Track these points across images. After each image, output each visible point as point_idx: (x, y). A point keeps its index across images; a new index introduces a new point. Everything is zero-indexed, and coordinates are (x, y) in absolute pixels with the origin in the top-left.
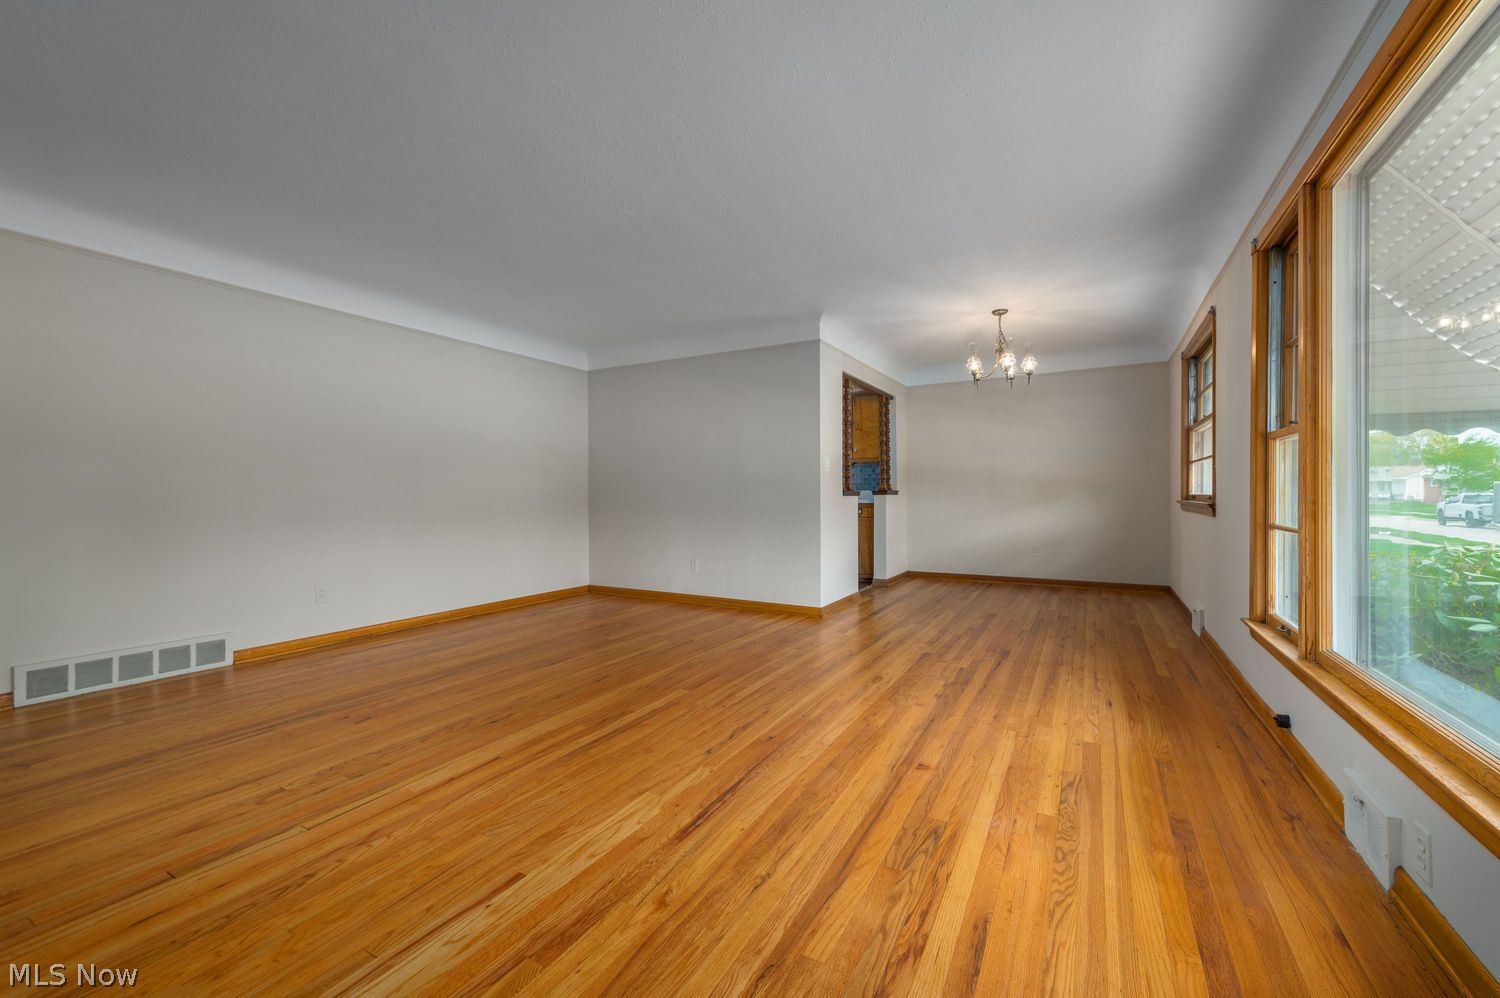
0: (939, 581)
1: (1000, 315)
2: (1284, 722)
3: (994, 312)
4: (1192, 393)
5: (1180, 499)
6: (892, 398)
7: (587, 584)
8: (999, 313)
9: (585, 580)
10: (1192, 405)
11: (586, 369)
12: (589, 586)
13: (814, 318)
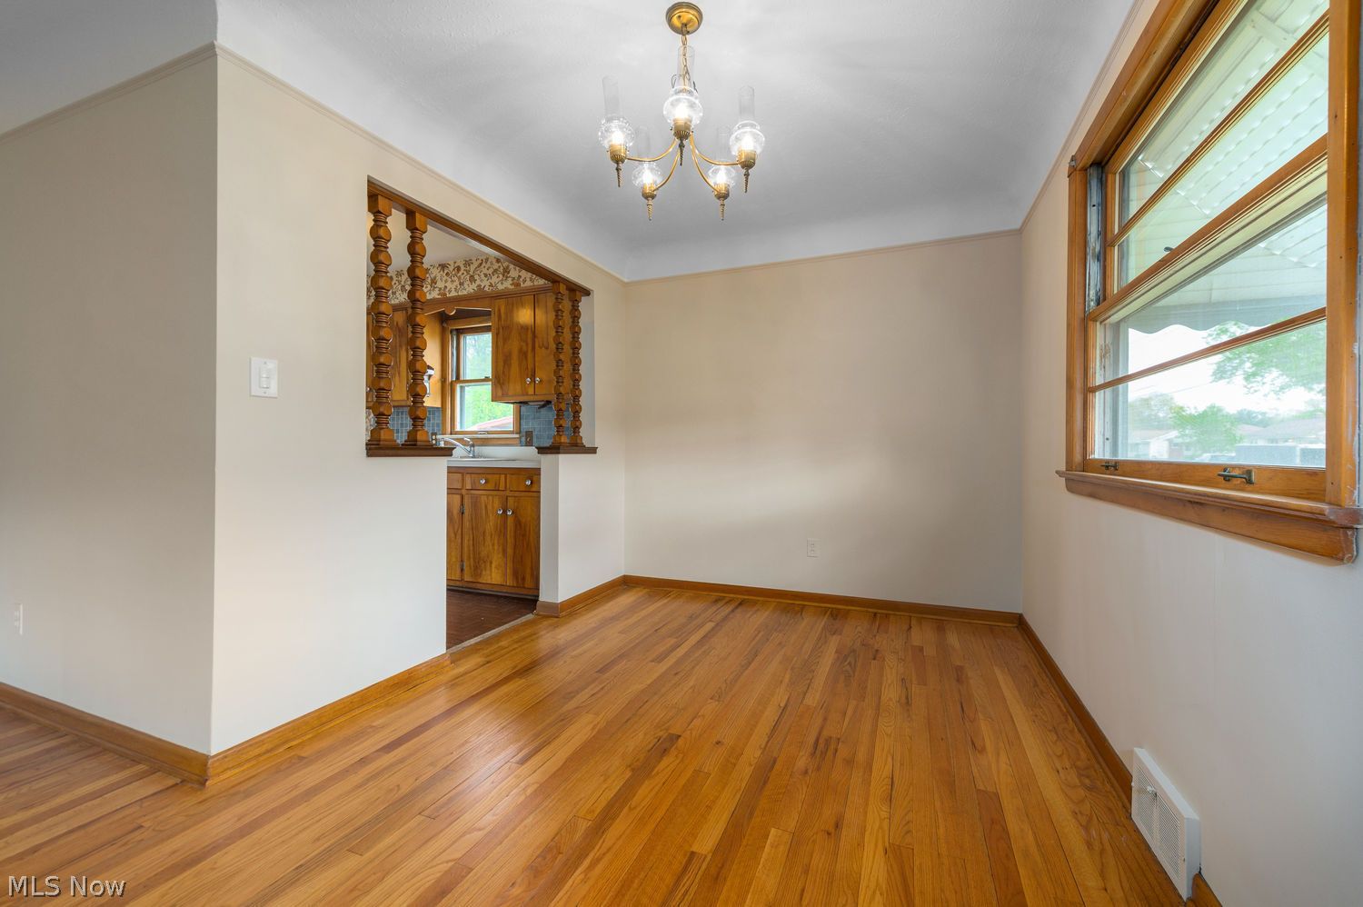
0: (666, 594)
1: (685, 27)
4: (1094, 243)
5: (1064, 468)
6: (587, 293)
10: (1094, 268)
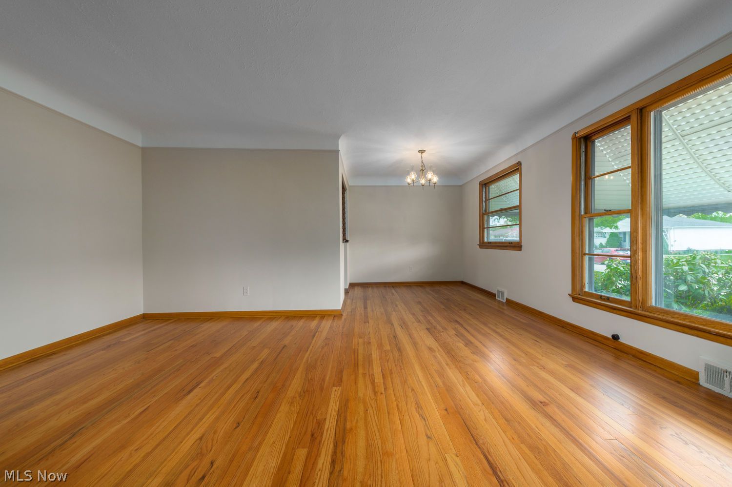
1: (422, 153)
2: (616, 337)
3: (419, 151)
4: (484, 199)
5: (478, 243)
7: (142, 313)
8: (421, 152)
9: (139, 310)
10: (484, 204)
11: (140, 145)
12: (143, 314)
13: (338, 137)
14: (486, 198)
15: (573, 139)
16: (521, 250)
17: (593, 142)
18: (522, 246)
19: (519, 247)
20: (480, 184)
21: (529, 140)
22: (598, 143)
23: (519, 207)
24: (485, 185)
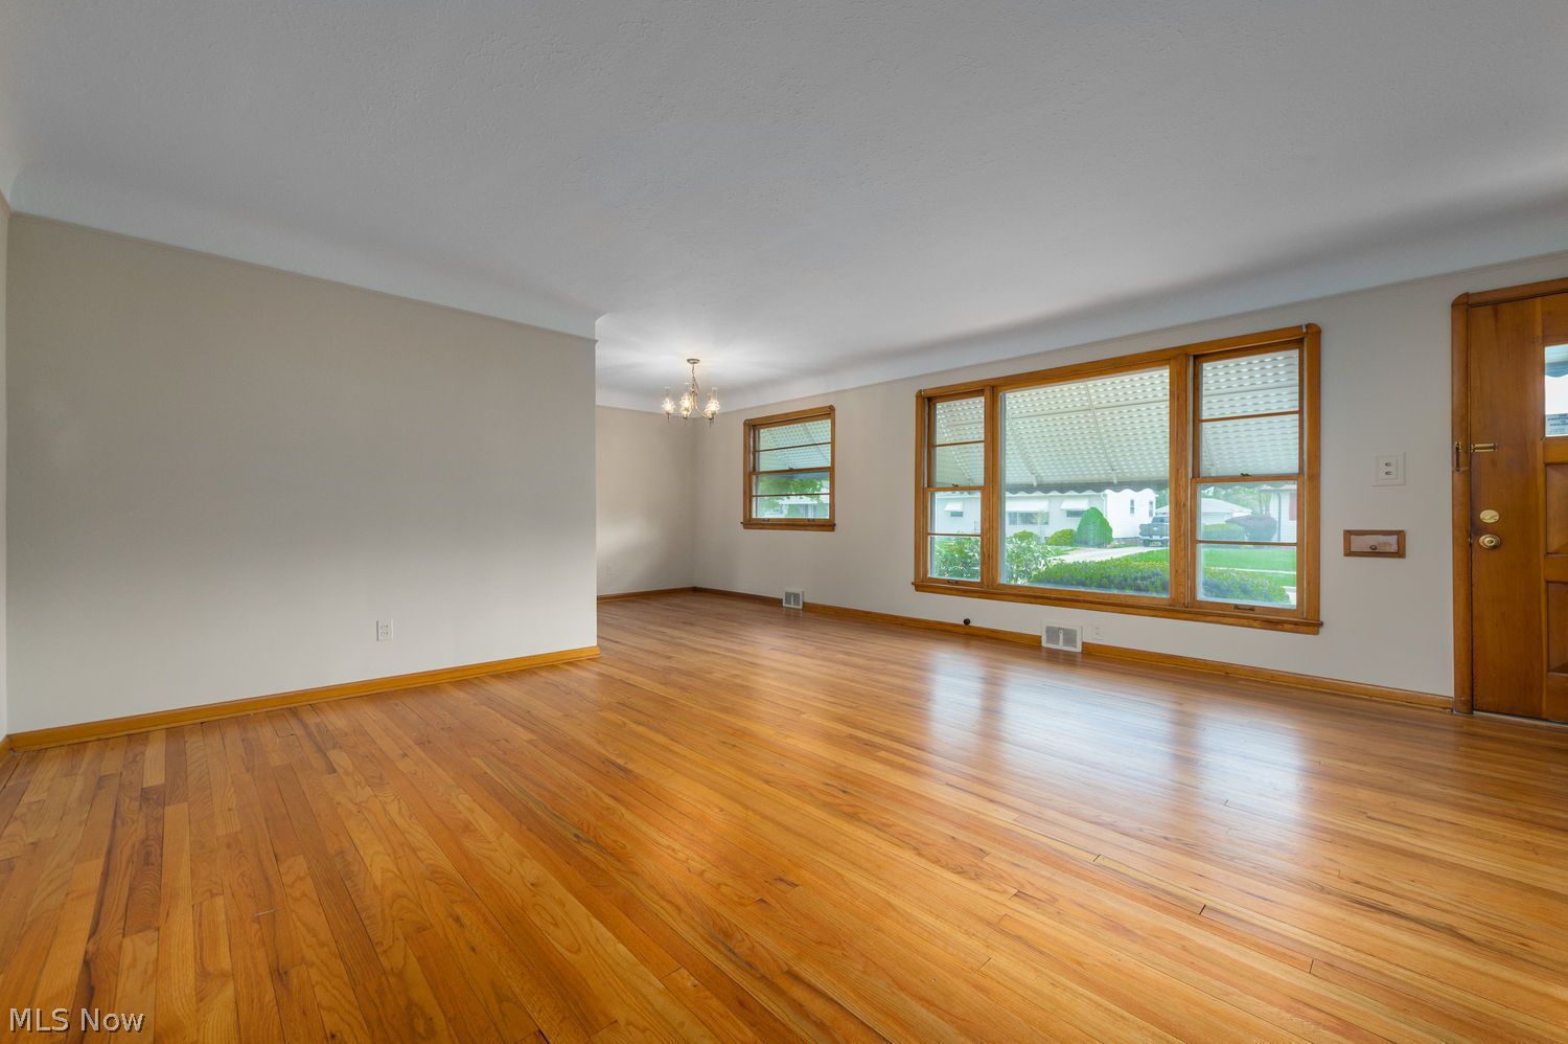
1: (694, 363)
5: (740, 521)
8: (693, 361)
14: (754, 447)
15: (917, 397)
16: (833, 530)
17: (935, 405)
18: (835, 525)
19: (830, 526)
20: (745, 424)
21: (850, 380)
22: (939, 406)
23: (830, 471)
24: (753, 427)
